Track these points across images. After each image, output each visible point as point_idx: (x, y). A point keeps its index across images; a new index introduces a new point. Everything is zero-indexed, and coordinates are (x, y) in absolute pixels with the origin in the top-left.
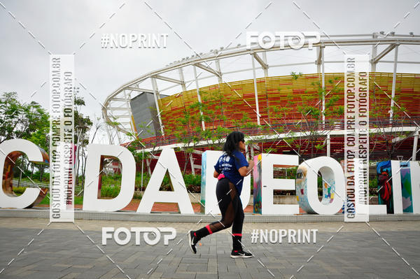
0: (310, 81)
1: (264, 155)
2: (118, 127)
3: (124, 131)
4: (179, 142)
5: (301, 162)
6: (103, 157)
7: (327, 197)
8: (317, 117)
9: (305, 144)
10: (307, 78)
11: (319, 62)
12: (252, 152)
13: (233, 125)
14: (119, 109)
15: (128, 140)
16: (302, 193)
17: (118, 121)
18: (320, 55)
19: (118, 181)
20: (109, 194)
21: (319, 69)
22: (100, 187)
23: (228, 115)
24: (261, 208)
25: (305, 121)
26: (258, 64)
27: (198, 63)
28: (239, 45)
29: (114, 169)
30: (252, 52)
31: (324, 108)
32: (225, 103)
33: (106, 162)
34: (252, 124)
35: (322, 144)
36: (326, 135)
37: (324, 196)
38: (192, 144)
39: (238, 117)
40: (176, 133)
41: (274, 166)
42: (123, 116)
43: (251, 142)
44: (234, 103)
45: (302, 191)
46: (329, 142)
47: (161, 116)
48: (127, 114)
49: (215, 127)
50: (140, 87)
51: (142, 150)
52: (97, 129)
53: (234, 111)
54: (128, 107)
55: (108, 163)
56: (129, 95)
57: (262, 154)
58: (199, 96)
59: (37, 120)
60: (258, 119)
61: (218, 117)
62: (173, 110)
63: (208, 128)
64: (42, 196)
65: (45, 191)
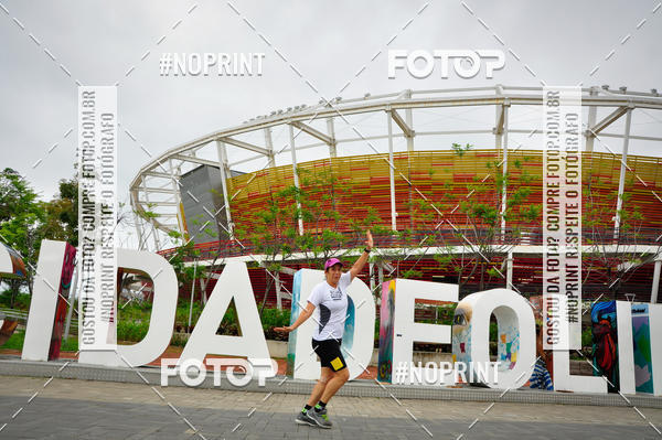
0: (483, 161)
1: (399, 281)
2: (155, 221)
3: (165, 229)
4: (258, 253)
5: (462, 296)
6: (121, 271)
7: (503, 358)
8: (493, 221)
9: (470, 266)
10: (479, 155)
11: (500, 131)
12: (381, 275)
13: (351, 229)
14: (159, 190)
15: (169, 244)
16: (463, 350)
17: (155, 210)
18: (502, 119)
19: (147, 313)
20: (130, 336)
21: (498, 142)
23: (343, 210)
24: (391, 373)
25: (472, 227)
26: (397, 129)
27: (298, 122)
28: (367, 95)
29: (144, 292)
30: (389, 108)
31: (504, 207)
32: (340, 192)
33: (130, 281)
34: (383, 227)
35: (499, 267)
36: (506, 254)
37: (499, 356)
38: (279, 257)
39: (360, 214)
40: (255, 236)
41: (417, 301)
42: (166, 203)
43: (379, 258)
44: (354, 192)
45: (462, 346)
46: (510, 265)
47: (231, 207)
48: (173, 201)
49: (320, 231)
50: (198, 156)
51: (194, 263)
52: (118, 222)
53: (354, 205)
54: (175, 186)
55: (135, 282)
56: (179, 169)
57: (397, 279)
58: (296, 177)
59: (12, 199)
60: (394, 220)
61: (326, 214)
62: (251, 198)
63: (308, 231)
64: (6, 333)
65: (12, 326)
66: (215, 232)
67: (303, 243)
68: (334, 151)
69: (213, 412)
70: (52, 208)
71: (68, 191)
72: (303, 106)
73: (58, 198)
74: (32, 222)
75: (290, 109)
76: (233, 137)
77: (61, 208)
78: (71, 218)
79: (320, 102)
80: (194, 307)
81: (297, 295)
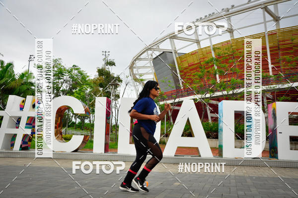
4: (197, 94)
14: (143, 67)
22: (131, 134)
24: (277, 153)
30: (263, 6)
38: (208, 95)
40: (194, 86)
41: (289, 113)
43: (264, 91)
47: (180, 72)
48: (151, 72)
49: (228, 79)
50: (160, 48)
52: (127, 85)
54: (151, 65)
56: (152, 55)
57: (277, 102)
58: (213, 52)
60: (270, 70)
61: (231, 70)
62: (189, 66)
63: (222, 80)
64: (84, 142)
65: (88, 138)
66: (173, 85)
67: (220, 87)
68: (232, 36)
70: (95, 82)
71: (101, 72)
72: (213, 13)
73: (98, 76)
75: (206, 16)
76: (178, 35)
77: (98, 81)
78: (104, 86)
79: (223, 10)
80: (167, 124)
81: (221, 115)
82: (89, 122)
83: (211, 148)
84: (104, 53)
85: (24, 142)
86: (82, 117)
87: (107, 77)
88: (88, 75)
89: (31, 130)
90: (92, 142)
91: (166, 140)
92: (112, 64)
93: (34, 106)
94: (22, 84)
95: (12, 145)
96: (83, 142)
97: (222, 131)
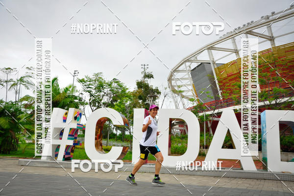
2: (182, 95)
3: (187, 98)
4: (236, 105)
6: (171, 120)
14: (182, 79)
15: (191, 105)
17: (182, 89)
19: (184, 140)
22: (170, 146)
23: (283, 75)
27: (250, 31)
29: (180, 130)
32: (281, 65)
33: (174, 125)
40: (234, 96)
44: (289, 64)
47: (219, 82)
48: (189, 83)
49: (270, 89)
50: (198, 59)
51: (204, 113)
52: (165, 97)
53: (290, 72)
55: (175, 125)
56: (190, 67)
59: (118, 92)
61: (273, 79)
62: (228, 76)
63: (263, 90)
64: (124, 153)
65: (127, 149)
66: (212, 96)
68: (273, 43)
69: (227, 189)
70: (134, 94)
71: (140, 85)
72: (252, 22)
73: (137, 89)
74: (127, 102)
75: (244, 25)
76: (215, 46)
77: (138, 93)
78: (143, 98)
79: (262, 17)
80: (206, 135)
81: (264, 125)
82: (129, 134)
83: (254, 160)
84: (143, 67)
85: (66, 153)
86: (122, 129)
87: (146, 90)
88: (127, 87)
89: (73, 141)
90: (131, 153)
91: (205, 152)
92: (150, 76)
93: (76, 118)
94: (66, 98)
95: (56, 155)
96: (122, 153)
97: (266, 142)
